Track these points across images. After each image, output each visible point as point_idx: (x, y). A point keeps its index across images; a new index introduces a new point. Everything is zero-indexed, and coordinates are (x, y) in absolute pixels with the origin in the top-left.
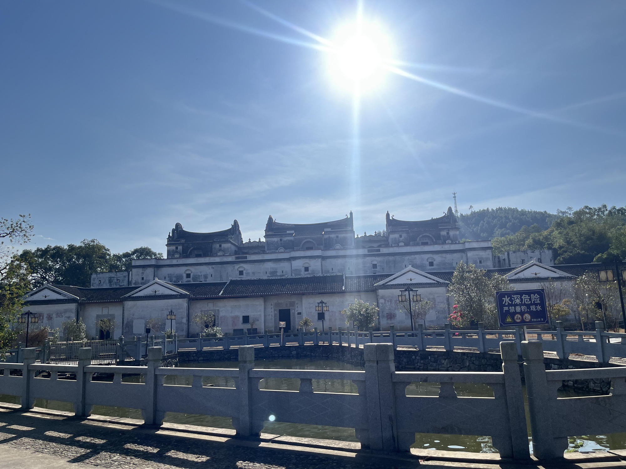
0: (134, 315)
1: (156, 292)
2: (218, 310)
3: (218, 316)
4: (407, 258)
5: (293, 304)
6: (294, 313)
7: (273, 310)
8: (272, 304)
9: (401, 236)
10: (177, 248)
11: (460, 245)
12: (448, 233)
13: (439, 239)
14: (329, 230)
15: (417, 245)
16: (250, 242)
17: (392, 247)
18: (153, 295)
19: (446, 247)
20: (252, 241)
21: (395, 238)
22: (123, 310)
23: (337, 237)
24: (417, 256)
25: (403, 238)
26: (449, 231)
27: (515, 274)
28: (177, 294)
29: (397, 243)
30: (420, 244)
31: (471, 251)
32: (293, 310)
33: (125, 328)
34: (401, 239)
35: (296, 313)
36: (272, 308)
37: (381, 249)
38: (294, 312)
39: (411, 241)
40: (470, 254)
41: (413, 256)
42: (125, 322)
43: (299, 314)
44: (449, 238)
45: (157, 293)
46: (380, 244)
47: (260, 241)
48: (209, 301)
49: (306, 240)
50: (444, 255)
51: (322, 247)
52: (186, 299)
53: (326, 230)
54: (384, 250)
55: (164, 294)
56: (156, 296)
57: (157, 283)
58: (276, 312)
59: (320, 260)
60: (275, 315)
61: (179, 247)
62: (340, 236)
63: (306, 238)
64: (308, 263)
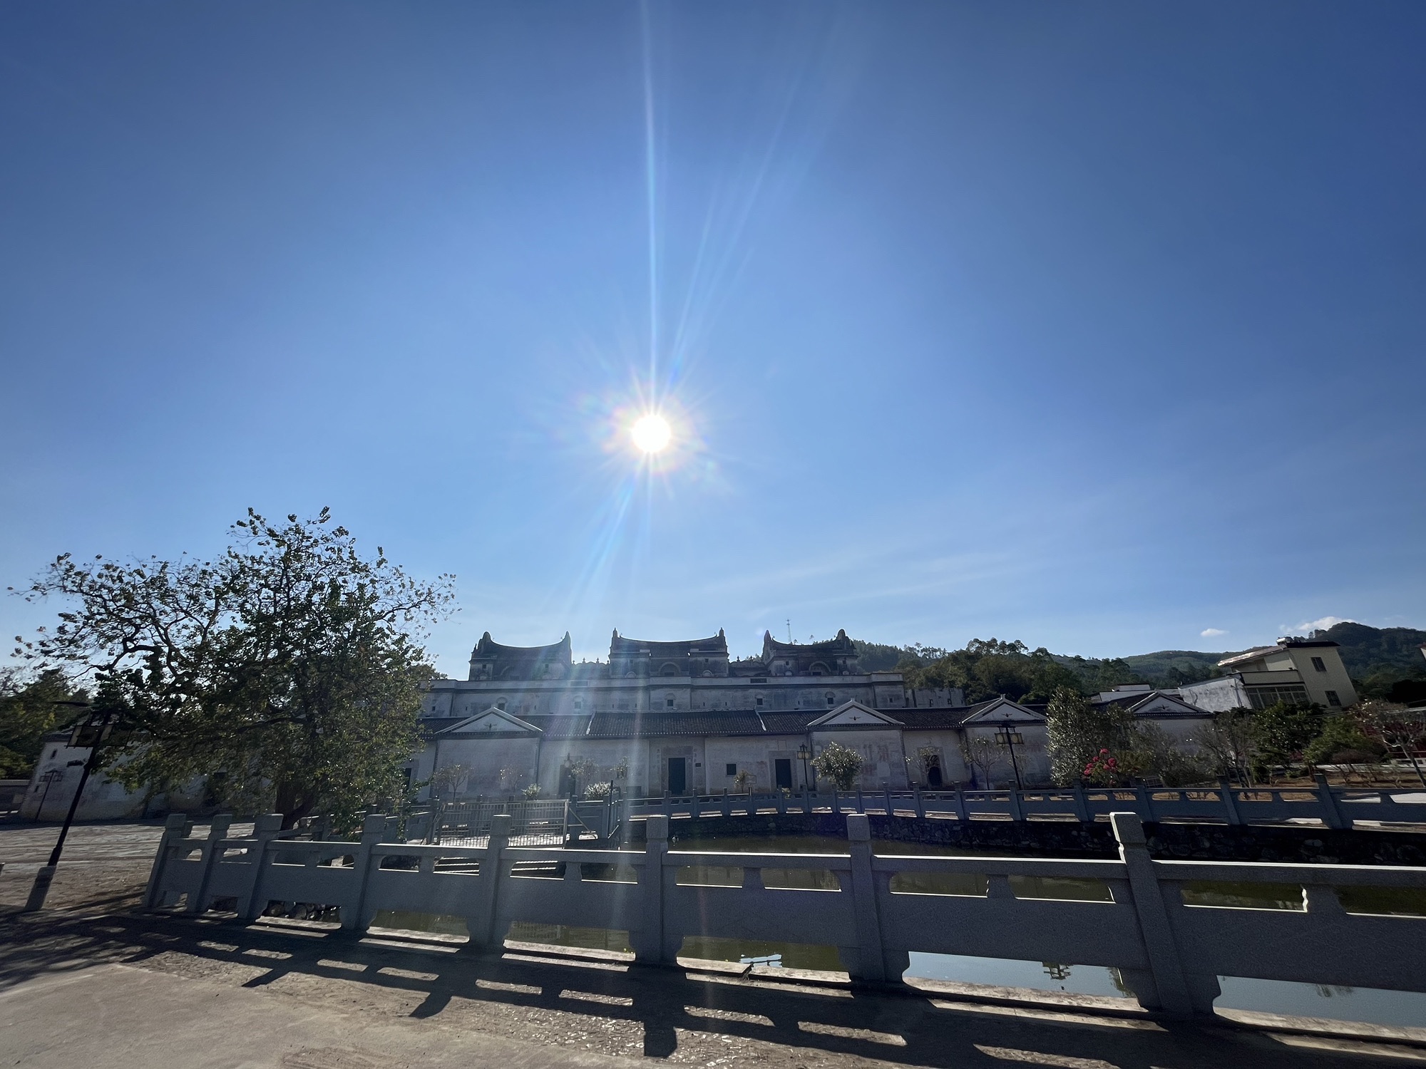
0: (452, 762)
1: (490, 727)
4: (800, 692)
5: (689, 750)
6: (691, 765)
7: (660, 759)
8: (658, 750)
9: (787, 663)
10: (484, 667)
11: (865, 677)
12: (844, 662)
13: (835, 669)
14: (696, 650)
15: (808, 675)
16: (584, 662)
17: (776, 676)
18: (486, 731)
19: (849, 680)
20: (587, 662)
21: (782, 666)
22: (436, 754)
23: (707, 660)
24: (814, 690)
25: (790, 665)
26: (845, 659)
27: (984, 715)
28: (524, 730)
29: (782, 672)
30: (812, 674)
31: (879, 685)
32: (690, 760)
34: (788, 667)
35: (694, 764)
36: (658, 756)
37: (768, 679)
38: (690, 763)
39: (802, 669)
40: (878, 689)
41: (806, 690)
43: (699, 765)
44: (846, 668)
45: (493, 727)
46: (759, 672)
47: (598, 662)
49: (666, 663)
50: (846, 690)
51: (688, 673)
52: (537, 738)
53: (692, 650)
54: (771, 681)
55: (503, 730)
56: (491, 733)
57: (494, 713)
58: (664, 762)
59: (689, 690)
60: (663, 765)
61: (488, 666)
62: (711, 659)
63: (666, 661)
64: (672, 694)
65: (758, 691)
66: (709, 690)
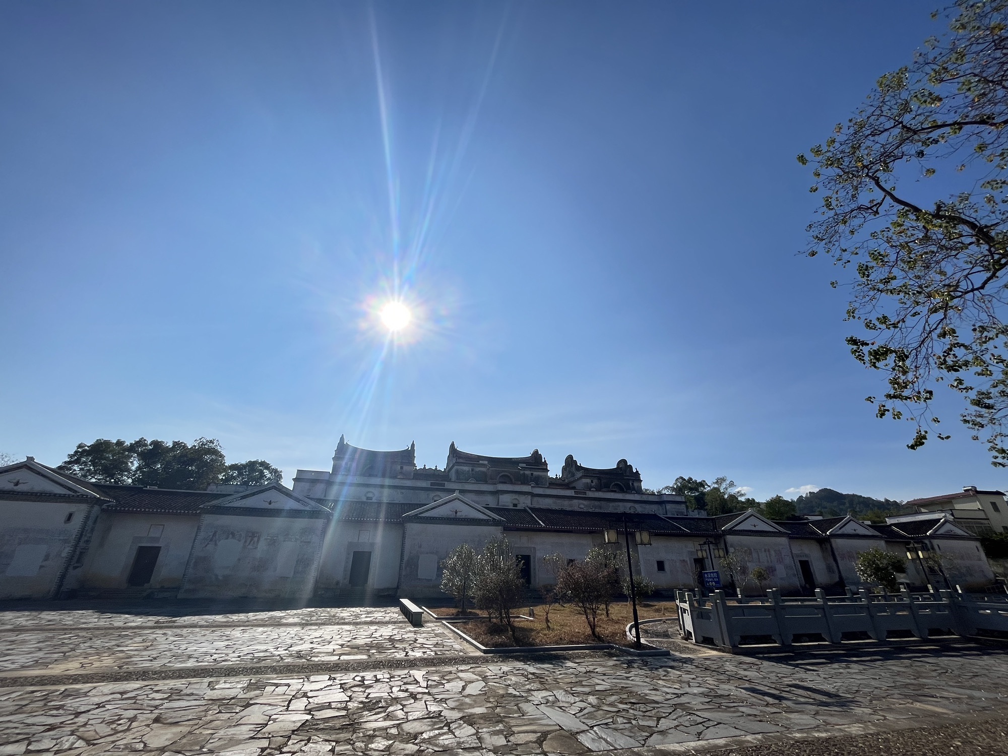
0: (420, 547)
1: (456, 513)
2: (534, 548)
3: (534, 558)
12: (633, 484)
14: (524, 465)
16: (425, 468)
18: (452, 517)
20: (427, 468)
21: (588, 483)
22: (404, 538)
23: (532, 474)
24: (621, 504)
26: (632, 481)
28: (488, 518)
29: (589, 489)
33: (406, 568)
34: (593, 484)
37: (587, 492)
41: (617, 503)
42: (406, 558)
44: (634, 488)
45: (458, 514)
47: (435, 468)
48: (523, 533)
49: (504, 474)
50: (644, 505)
52: (500, 527)
55: (469, 517)
56: (457, 518)
57: (459, 499)
59: (530, 497)
62: (535, 473)
63: (503, 471)
64: (516, 499)
65: (581, 501)
66: (543, 498)
